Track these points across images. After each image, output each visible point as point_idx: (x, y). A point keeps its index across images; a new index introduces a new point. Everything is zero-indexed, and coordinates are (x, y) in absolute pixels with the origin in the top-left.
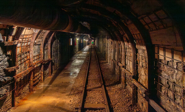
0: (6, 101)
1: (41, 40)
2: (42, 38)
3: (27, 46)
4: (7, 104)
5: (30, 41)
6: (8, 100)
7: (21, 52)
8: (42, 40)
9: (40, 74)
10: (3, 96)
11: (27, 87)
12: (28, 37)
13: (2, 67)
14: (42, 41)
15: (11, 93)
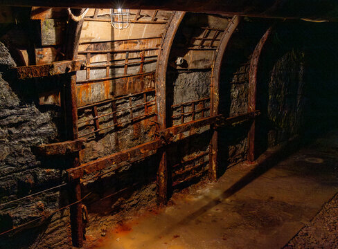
0: (47, 232)
1: (209, 55)
2: (213, 48)
3: (141, 76)
4: (50, 240)
5: (155, 61)
6: (57, 229)
7: (112, 94)
8: (216, 57)
9: (207, 154)
10: (22, 221)
11: (148, 191)
12: (138, 47)
13: (23, 140)
14: (215, 59)
15: (66, 212)
